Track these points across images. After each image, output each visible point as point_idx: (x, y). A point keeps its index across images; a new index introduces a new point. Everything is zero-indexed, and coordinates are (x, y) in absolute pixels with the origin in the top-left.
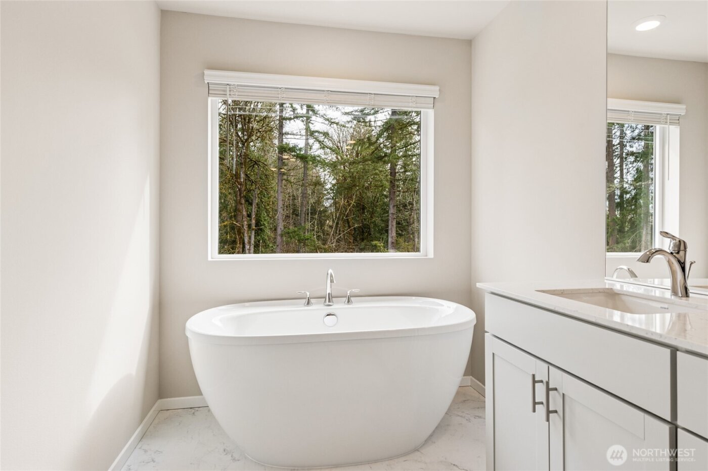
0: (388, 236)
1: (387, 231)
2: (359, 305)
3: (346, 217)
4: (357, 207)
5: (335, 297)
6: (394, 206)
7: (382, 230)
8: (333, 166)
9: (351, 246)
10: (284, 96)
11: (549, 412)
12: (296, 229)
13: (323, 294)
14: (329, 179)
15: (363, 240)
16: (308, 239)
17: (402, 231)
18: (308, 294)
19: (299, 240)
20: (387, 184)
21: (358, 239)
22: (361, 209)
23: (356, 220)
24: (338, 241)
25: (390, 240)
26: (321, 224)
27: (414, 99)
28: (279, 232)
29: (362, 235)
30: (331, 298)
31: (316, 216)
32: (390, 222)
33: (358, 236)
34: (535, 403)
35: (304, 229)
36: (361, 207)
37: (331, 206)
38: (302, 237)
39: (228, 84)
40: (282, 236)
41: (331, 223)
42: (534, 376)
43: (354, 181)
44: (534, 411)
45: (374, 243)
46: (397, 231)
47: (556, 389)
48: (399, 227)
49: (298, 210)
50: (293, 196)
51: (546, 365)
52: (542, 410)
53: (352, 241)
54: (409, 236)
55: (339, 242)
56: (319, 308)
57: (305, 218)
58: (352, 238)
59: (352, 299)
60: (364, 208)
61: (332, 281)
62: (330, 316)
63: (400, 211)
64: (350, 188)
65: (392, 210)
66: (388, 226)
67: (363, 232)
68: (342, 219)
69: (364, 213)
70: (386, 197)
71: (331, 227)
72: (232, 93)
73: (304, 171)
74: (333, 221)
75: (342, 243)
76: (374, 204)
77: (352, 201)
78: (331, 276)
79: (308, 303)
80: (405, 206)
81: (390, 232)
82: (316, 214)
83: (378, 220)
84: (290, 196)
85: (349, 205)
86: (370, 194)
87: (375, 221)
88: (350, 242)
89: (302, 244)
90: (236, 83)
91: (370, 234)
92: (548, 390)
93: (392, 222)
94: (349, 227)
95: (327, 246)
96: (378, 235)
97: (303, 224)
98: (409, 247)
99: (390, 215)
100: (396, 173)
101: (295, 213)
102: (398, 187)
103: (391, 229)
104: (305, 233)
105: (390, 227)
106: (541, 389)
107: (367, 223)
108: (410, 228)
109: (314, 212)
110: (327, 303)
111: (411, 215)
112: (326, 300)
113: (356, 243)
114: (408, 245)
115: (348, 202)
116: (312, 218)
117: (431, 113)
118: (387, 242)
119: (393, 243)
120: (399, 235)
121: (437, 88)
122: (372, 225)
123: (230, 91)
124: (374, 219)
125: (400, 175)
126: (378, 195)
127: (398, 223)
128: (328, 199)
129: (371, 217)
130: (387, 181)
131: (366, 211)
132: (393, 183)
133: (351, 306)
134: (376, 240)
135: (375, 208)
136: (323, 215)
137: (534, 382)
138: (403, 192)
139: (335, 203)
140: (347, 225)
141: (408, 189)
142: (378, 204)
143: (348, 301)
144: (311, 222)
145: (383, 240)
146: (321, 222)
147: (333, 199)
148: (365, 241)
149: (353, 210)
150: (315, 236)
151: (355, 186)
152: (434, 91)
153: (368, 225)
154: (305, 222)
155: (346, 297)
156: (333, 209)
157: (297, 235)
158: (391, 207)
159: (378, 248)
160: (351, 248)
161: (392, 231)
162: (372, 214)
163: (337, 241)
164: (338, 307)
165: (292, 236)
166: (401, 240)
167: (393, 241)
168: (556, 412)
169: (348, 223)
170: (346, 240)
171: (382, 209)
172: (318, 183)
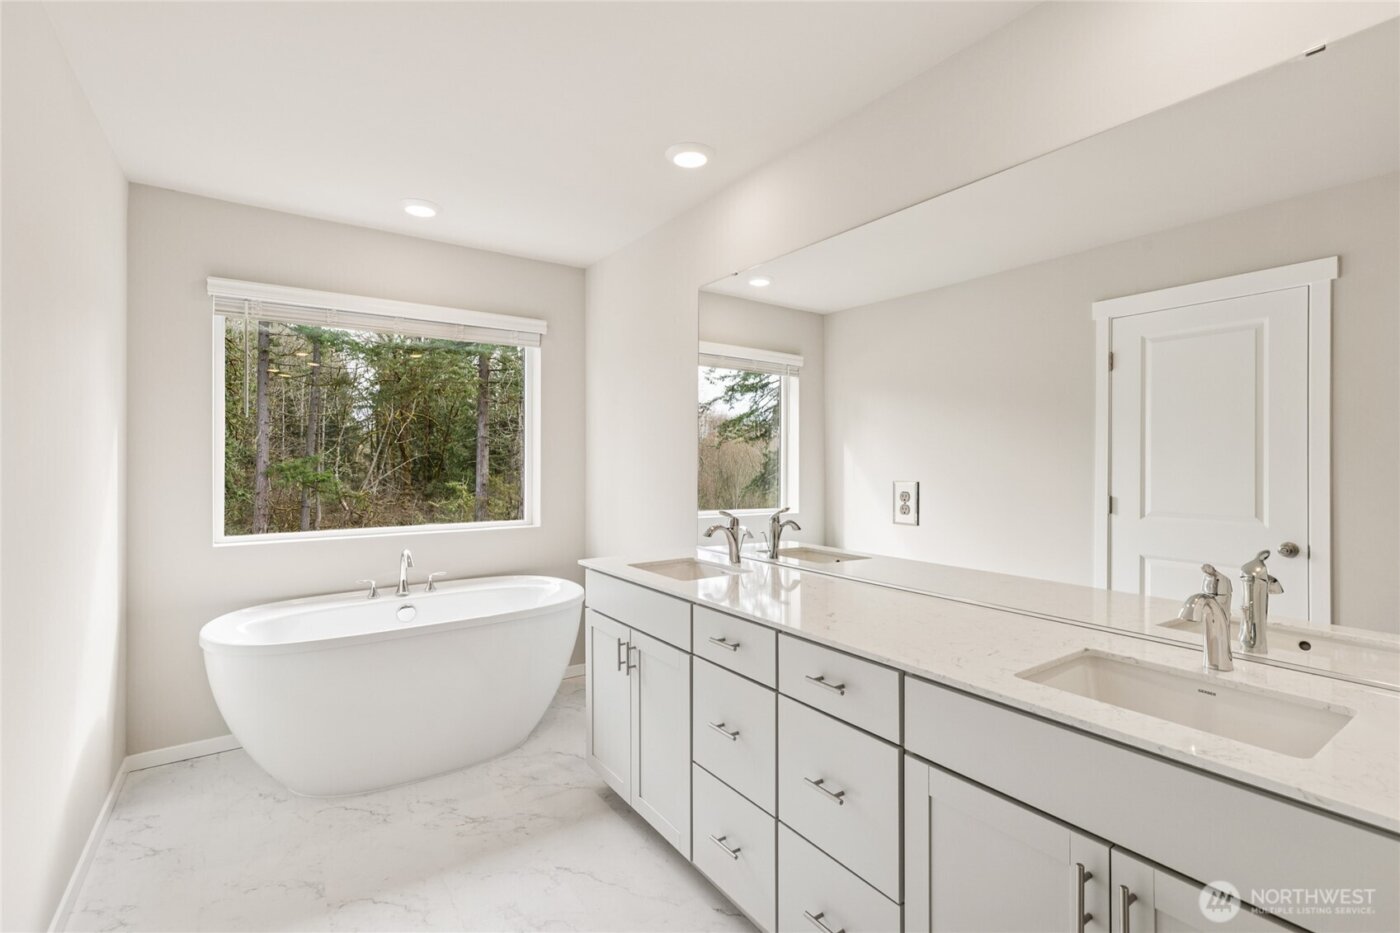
0: (475, 473)
1: (474, 465)
2: (443, 593)
3: (399, 440)
4: (419, 423)
5: (411, 584)
6: (486, 425)
7: (465, 461)
8: (374, 354)
9: (407, 491)
10: (336, 320)
11: (629, 667)
12: (298, 462)
13: (394, 581)
14: (363, 374)
15: (429, 479)
16: (323, 481)
17: (499, 464)
18: (374, 583)
19: (304, 483)
20: (474, 391)
21: (420, 479)
22: (426, 426)
23: (418, 446)
24: (383, 483)
25: (479, 480)
26: (348, 452)
27: (516, 334)
28: (261, 467)
29: (429, 471)
30: (406, 585)
31: (340, 439)
32: (479, 451)
33: (421, 473)
34: (620, 663)
35: (315, 462)
36: (427, 424)
37: (368, 419)
38: (311, 478)
39: (246, 300)
40: (267, 475)
41: (368, 450)
42: (619, 640)
43: (414, 380)
44: (619, 669)
45: (452, 484)
46: (490, 465)
47: (635, 648)
48: (496, 460)
49: (299, 426)
50: (289, 399)
51: (628, 629)
52: (624, 666)
53: (409, 482)
54: (512, 474)
55: (384, 485)
56: (389, 602)
57: (316, 441)
58: (410, 477)
59: (435, 584)
60: (431, 425)
61: (410, 565)
62: (406, 609)
63: (495, 432)
64: (408, 392)
65: (483, 432)
66: (475, 457)
67: (430, 466)
68: (391, 444)
69: (431, 433)
70: (472, 407)
71: (369, 457)
72: (253, 311)
73: (314, 356)
74: (372, 446)
75: (391, 486)
76: (450, 416)
77: (410, 412)
78: (409, 557)
79: (373, 595)
80: (504, 425)
81: (478, 466)
82: (339, 435)
83: (458, 448)
84: (281, 400)
85: (404, 420)
86: (442, 402)
87: (452, 448)
88: (406, 484)
89: (311, 489)
90: (261, 300)
91: (443, 469)
92: (629, 649)
93: (482, 451)
94: (404, 457)
95: (361, 493)
96: (457, 471)
97: (312, 454)
98: (511, 491)
99: (480, 440)
100: (488, 371)
101: (293, 430)
102: (493, 393)
103: (482, 461)
104: (316, 469)
105: (479, 459)
106: (624, 649)
107: (438, 450)
108: (513, 460)
109: (333, 429)
110: (401, 592)
111: (515, 439)
112: (398, 589)
113: (417, 485)
114: (510, 488)
115: (402, 414)
116: (330, 444)
117: (537, 352)
118: (474, 481)
119: (484, 485)
120: (495, 472)
121: (545, 323)
122: (446, 455)
123: (250, 308)
124: (450, 445)
125: (496, 374)
126: (457, 403)
127: (492, 452)
128: (361, 407)
129: (445, 441)
130: (474, 384)
131: (435, 429)
132: (484, 389)
133: (435, 593)
134: (456, 480)
135: (452, 426)
136: (351, 435)
137: (620, 644)
138: (502, 403)
139: (377, 415)
140: (399, 454)
141: (510, 398)
142: (456, 419)
143: (430, 588)
144: (326, 449)
145: (466, 479)
146: (347, 448)
147: (371, 407)
148: (434, 481)
149: (410, 428)
150: (337, 475)
151: (416, 388)
152: (540, 327)
153: (438, 454)
154: (316, 450)
155: (426, 582)
156: (371, 426)
157: (301, 473)
158: (481, 426)
159: (458, 493)
160: (408, 494)
161: (482, 466)
162: (447, 435)
163: (380, 482)
164: (416, 596)
165: (289, 476)
166: (498, 480)
167: (485, 482)
168: (634, 666)
169: (403, 450)
170: (397, 480)
171: (465, 428)
172: (343, 381)
